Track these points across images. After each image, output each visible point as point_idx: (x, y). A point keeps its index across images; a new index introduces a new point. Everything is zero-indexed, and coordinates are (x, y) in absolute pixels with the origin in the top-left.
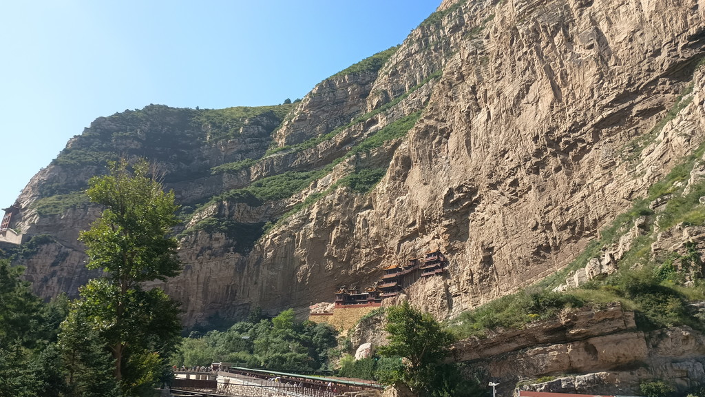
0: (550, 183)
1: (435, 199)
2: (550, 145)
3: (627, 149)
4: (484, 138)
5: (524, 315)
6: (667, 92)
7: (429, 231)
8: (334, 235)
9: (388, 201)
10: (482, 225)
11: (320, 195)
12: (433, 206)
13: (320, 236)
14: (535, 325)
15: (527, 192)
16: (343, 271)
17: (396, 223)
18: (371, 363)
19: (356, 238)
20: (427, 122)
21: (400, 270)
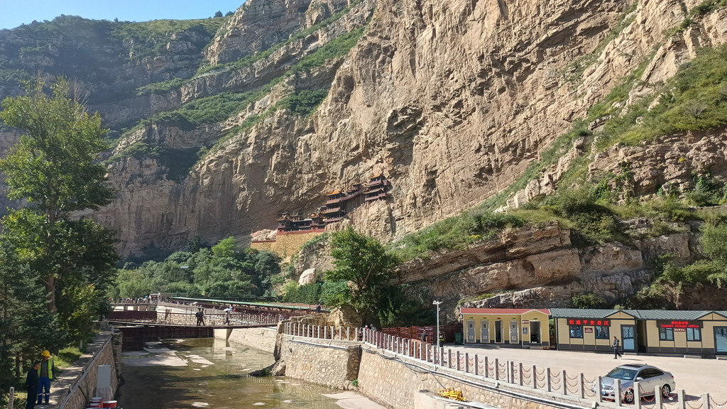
0: (494, 104)
1: (378, 122)
2: (495, 65)
3: (570, 69)
4: (429, 57)
5: (466, 236)
6: (611, 10)
7: (372, 155)
8: (274, 160)
9: (330, 124)
10: (425, 148)
11: (258, 118)
12: (377, 129)
13: (259, 162)
14: (477, 246)
15: (471, 114)
16: (285, 198)
17: (338, 147)
18: (315, 288)
19: (298, 163)
20: (370, 39)
21: (344, 195)
